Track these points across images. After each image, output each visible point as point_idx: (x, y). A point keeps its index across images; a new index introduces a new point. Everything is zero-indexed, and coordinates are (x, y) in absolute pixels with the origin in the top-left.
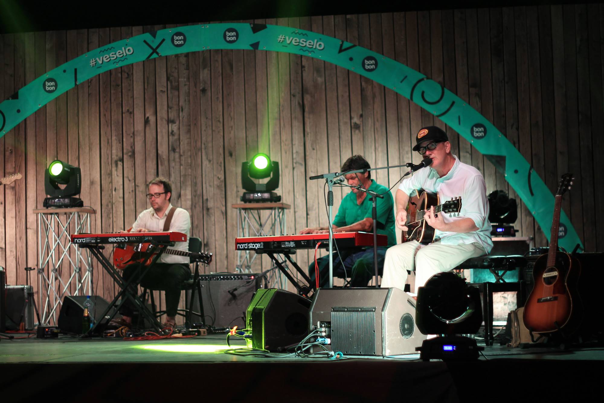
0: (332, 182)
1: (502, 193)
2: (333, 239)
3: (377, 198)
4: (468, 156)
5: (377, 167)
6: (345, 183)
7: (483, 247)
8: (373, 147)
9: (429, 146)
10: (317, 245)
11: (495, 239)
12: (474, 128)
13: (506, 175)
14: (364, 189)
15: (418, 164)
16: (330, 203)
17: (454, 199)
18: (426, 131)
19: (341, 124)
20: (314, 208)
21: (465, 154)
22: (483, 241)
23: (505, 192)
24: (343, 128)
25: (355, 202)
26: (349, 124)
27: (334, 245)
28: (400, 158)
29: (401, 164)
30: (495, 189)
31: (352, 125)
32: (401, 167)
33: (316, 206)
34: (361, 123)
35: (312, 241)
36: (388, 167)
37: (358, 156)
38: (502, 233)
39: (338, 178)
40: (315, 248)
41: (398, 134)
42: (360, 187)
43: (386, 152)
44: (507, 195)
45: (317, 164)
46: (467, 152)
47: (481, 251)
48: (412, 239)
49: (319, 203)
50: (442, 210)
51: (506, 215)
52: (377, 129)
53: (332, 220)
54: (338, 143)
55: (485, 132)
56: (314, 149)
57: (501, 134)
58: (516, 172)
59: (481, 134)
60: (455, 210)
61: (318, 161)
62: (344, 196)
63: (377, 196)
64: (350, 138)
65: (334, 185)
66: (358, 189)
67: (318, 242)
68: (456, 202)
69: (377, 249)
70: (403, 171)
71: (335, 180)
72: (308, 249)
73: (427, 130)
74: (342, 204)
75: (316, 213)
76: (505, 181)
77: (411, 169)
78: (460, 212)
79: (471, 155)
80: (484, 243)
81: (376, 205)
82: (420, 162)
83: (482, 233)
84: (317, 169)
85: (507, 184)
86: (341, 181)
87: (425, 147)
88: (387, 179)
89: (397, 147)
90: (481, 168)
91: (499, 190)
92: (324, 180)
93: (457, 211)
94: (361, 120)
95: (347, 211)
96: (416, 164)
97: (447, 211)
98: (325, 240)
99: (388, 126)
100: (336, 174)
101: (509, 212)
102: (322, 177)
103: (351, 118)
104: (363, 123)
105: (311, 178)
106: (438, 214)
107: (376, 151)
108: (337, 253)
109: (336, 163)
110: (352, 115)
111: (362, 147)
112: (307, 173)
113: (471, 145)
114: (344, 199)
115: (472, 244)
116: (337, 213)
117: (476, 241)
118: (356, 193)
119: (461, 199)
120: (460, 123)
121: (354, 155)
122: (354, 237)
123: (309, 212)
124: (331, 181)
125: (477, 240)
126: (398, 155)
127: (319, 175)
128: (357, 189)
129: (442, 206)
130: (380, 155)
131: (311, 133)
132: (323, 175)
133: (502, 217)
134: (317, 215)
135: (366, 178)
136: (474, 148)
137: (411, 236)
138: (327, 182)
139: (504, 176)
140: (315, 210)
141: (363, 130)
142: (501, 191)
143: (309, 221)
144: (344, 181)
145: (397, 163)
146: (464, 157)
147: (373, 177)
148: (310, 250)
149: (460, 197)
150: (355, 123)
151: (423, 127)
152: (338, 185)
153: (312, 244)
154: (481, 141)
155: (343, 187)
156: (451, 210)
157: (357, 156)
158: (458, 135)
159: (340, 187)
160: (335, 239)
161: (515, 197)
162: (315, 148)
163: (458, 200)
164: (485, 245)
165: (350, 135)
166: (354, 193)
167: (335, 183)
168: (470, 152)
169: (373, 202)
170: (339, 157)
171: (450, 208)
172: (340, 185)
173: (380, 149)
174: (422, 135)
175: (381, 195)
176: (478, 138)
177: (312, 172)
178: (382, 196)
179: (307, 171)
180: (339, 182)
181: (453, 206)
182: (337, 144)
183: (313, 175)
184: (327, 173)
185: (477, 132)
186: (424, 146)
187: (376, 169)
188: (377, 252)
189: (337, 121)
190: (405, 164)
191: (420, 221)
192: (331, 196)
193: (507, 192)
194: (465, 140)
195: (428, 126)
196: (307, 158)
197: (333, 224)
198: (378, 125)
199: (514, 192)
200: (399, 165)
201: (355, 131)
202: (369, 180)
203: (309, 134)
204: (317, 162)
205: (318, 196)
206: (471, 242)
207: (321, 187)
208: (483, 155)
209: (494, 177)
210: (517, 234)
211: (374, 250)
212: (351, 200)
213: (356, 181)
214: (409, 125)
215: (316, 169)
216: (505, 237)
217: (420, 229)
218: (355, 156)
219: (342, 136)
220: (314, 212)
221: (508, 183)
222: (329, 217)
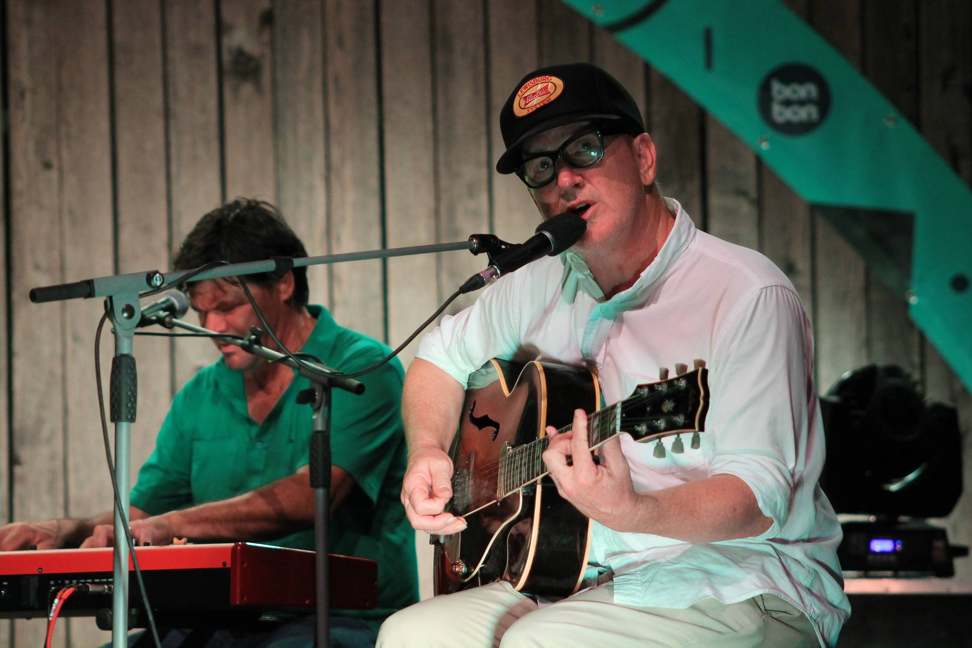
0: (131, 316)
1: (894, 381)
2: (132, 575)
3: (336, 392)
4: (746, 208)
5: (336, 252)
6: (191, 319)
7: (802, 614)
8: (319, 161)
9: (571, 149)
10: (56, 601)
11: (858, 585)
12: (776, 86)
13: (913, 300)
14: (278, 350)
15: (522, 242)
16: (124, 411)
17: (672, 375)
18: (554, 86)
19: (176, 53)
20: (46, 431)
21: (732, 202)
22: (809, 591)
23: (908, 377)
24: (181, 72)
25: (238, 404)
26: (212, 57)
27: (134, 601)
28: (437, 212)
29: (445, 241)
30: (863, 363)
31: (227, 58)
32: (444, 253)
33: (53, 421)
34: (267, 51)
35: (34, 584)
36: (384, 254)
37: (249, 202)
38: (893, 558)
39: (161, 298)
40: (47, 615)
41: (429, 106)
42: (257, 342)
43: (374, 183)
44: (918, 388)
45: (62, 235)
46: (741, 193)
47: (791, 634)
48: (486, 578)
49: (66, 411)
50: (623, 429)
51: (911, 477)
52: (337, 80)
53: (128, 486)
54: (161, 139)
55: (824, 102)
56: (47, 166)
57: (892, 112)
58: (959, 284)
59: (804, 114)
60: (680, 419)
61: (67, 219)
62: (185, 379)
63: (332, 382)
64: (213, 117)
65: (140, 330)
66: (247, 348)
67: (60, 586)
68: (683, 383)
69: (330, 625)
70: (453, 274)
71: (144, 305)
72: (12, 618)
73: (559, 82)
74: (175, 416)
75: (52, 457)
76: (910, 325)
77: (491, 264)
78: (702, 429)
79: (759, 204)
80: (808, 599)
81: (328, 421)
82: (533, 234)
83: (796, 552)
84: (62, 256)
85: (915, 339)
86: (171, 309)
87: (553, 155)
88: (378, 304)
89: (426, 164)
90: (803, 264)
91: (881, 362)
92: (97, 306)
93: (688, 425)
94: (266, 37)
95: (201, 449)
96: (514, 241)
97: (643, 428)
98: (92, 576)
99: (387, 68)
100: (150, 277)
101: (924, 466)
102: (86, 289)
103: (220, 29)
104: (273, 50)
105: (38, 295)
106: (608, 444)
107: (333, 178)
108: (148, 635)
109: (147, 230)
110: (227, 14)
111: (270, 163)
112: (16, 273)
113: (759, 163)
114: (186, 393)
115: (753, 602)
116: (150, 456)
117: (772, 592)
118: (240, 371)
119: (705, 373)
120: (709, 63)
121: (231, 198)
122: (228, 565)
123: (23, 453)
124: (130, 310)
125: (776, 588)
126: (431, 202)
127: (71, 278)
128: (244, 348)
129: (619, 410)
130: (351, 196)
131: (34, 92)
132: (89, 283)
133: (894, 487)
134: (59, 464)
135: (287, 302)
136: (773, 175)
137: (480, 565)
138: (109, 312)
139: (906, 305)
140: (49, 440)
141: (274, 82)
142: (893, 371)
143: (18, 489)
144: (184, 311)
145: (423, 237)
146: (730, 213)
147: (317, 297)
148: (20, 623)
149: (701, 363)
150: (240, 55)
151: (546, 65)
152: (157, 328)
153: (32, 596)
154: (802, 144)
155: (179, 340)
156: (661, 424)
157: (244, 204)
158: (702, 118)
159: (166, 339)
160: (142, 572)
161: (954, 398)
162: (55, 162)
163: (691, 378)
164: (813, 608)
165: (213, 103)
166: (230, 368)
167: (145, 322)
168: (753, 193)
169: (317, 410)
170: (163, 203)
171: (657, 412)
172: (165, 331)
173: (348, 172)
174: (536, 102)
175: (354, 376)
176: (790, 129)
177: (37, 267)
178: (355, 382)
179: (16, 263)
180: (162, 314)
181: (668, 406)
182: (155, 143)
183: (43, 281)
184: (109, 272)
185: (787, 103)
186: (550, 148)
187: (331, 260)
188: (328, 634)
189: (157, 38)
190: (465, 238)
191: (521, 490)
192: (125, 379)
193: (916, 376)
194: (731, 137)
195: (566, 60)
196: (16, 203)
197: (133, 504)
198: (341, 63)
199: (950, 376)
200: (432, 242)
201: (236, 90)
202: (300, 311)
203: (28, 96)
204: (61, 219)
205: (64, 378)
206: (749, 596)
207: (76, 338)
208: (815, 209)
209: (860, 307)
210: (959, 563)
211: (315, 625)
212: (216, 397)
213: (240, 316)
214: (481, 66)
215: (56, 254)
216: (906, 577)
217: (521, 526)
218: (237, 203)
219: (178, 108)
220: (43, 451)
221: (922, 337)
222: (114, 473)
